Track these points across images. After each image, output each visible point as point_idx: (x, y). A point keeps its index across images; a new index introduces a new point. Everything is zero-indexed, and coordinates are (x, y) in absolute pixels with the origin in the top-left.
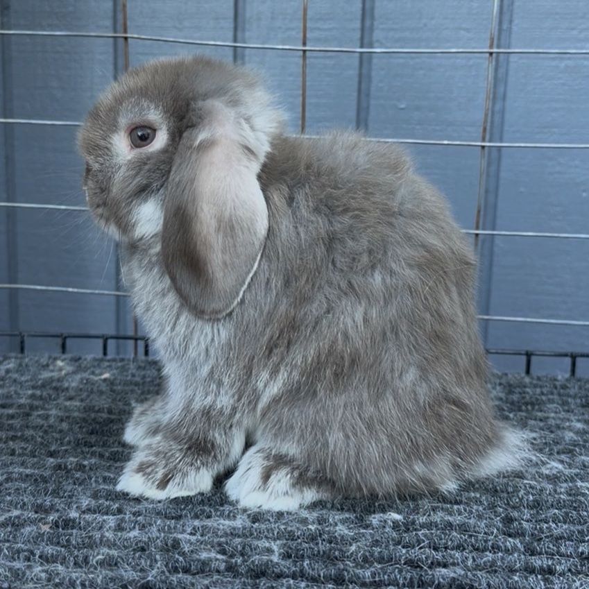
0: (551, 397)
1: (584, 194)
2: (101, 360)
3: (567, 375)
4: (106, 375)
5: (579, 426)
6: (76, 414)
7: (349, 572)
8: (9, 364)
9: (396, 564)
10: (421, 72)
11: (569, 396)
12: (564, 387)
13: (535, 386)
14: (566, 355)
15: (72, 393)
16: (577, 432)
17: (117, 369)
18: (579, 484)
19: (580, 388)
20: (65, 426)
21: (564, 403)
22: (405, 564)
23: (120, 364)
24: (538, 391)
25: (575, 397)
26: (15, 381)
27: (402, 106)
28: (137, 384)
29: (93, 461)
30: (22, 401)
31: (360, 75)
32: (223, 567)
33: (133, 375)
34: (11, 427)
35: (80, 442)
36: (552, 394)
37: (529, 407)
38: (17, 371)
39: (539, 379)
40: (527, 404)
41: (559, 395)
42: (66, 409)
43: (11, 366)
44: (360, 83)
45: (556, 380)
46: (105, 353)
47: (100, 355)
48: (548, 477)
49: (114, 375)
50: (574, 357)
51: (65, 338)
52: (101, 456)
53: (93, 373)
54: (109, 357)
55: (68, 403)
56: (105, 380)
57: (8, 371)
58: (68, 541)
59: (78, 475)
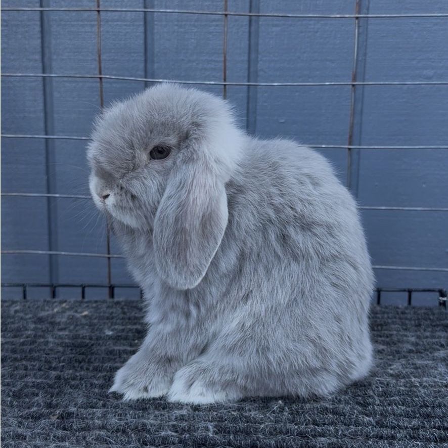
0: (394, 320)
1: (424, 186)
2: (81, 302)
3: (406, 304)
4: (86, 313)
5: (413, 339)
6: (67, 341)
7: (260, 442)
8: (16, 306)
9: (291, 436)
10: (297, 94)
11: (406, 319)
12: (403, 313)
13: (384, 313)
14: (405, 291)
15: (62, 326)
16: (413, 344)
17: (93, 308)
18: (413, 379)
19: (415, 313)
20: (61, 349)
21: (403, 324)
22: (297, 435)
23: (94, 305)
24: (386, 316)
25: (410, 320)
26: (22, 318)
27: (283, 121)
28: (108, 318)
29: (82, 373)
30: (29, 332)
31: (248, 97)
32: (177, 440)
33: (105, 312)
34: (23, 351)
35: (72, 359)
36: (395, 318)
37: (380, 328)
38: (22, 311)
39: (386, 307)
40: (378, 325)
41: (400, 318)
42: (60, 337)
43: (18, 308)
44: (248, 103)
45: (398, 308)
46: (83, 297)
47: (80, 299)
48: (392, 375)
49: (91, 312)
50: (410, 292)
51: (55, 287)
52: (87, 369)
53: (76, 312)
54: (86, 300)
55: (61, 333)
56: (85, 316)
57: (16, 312)
58: (71, 426)
59: (73, 383)
